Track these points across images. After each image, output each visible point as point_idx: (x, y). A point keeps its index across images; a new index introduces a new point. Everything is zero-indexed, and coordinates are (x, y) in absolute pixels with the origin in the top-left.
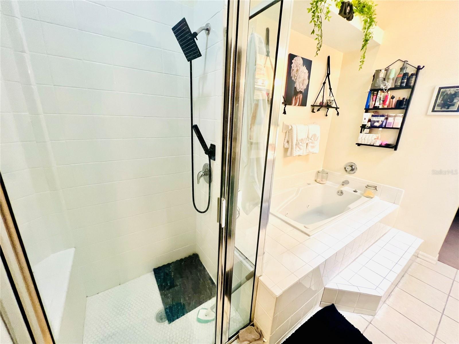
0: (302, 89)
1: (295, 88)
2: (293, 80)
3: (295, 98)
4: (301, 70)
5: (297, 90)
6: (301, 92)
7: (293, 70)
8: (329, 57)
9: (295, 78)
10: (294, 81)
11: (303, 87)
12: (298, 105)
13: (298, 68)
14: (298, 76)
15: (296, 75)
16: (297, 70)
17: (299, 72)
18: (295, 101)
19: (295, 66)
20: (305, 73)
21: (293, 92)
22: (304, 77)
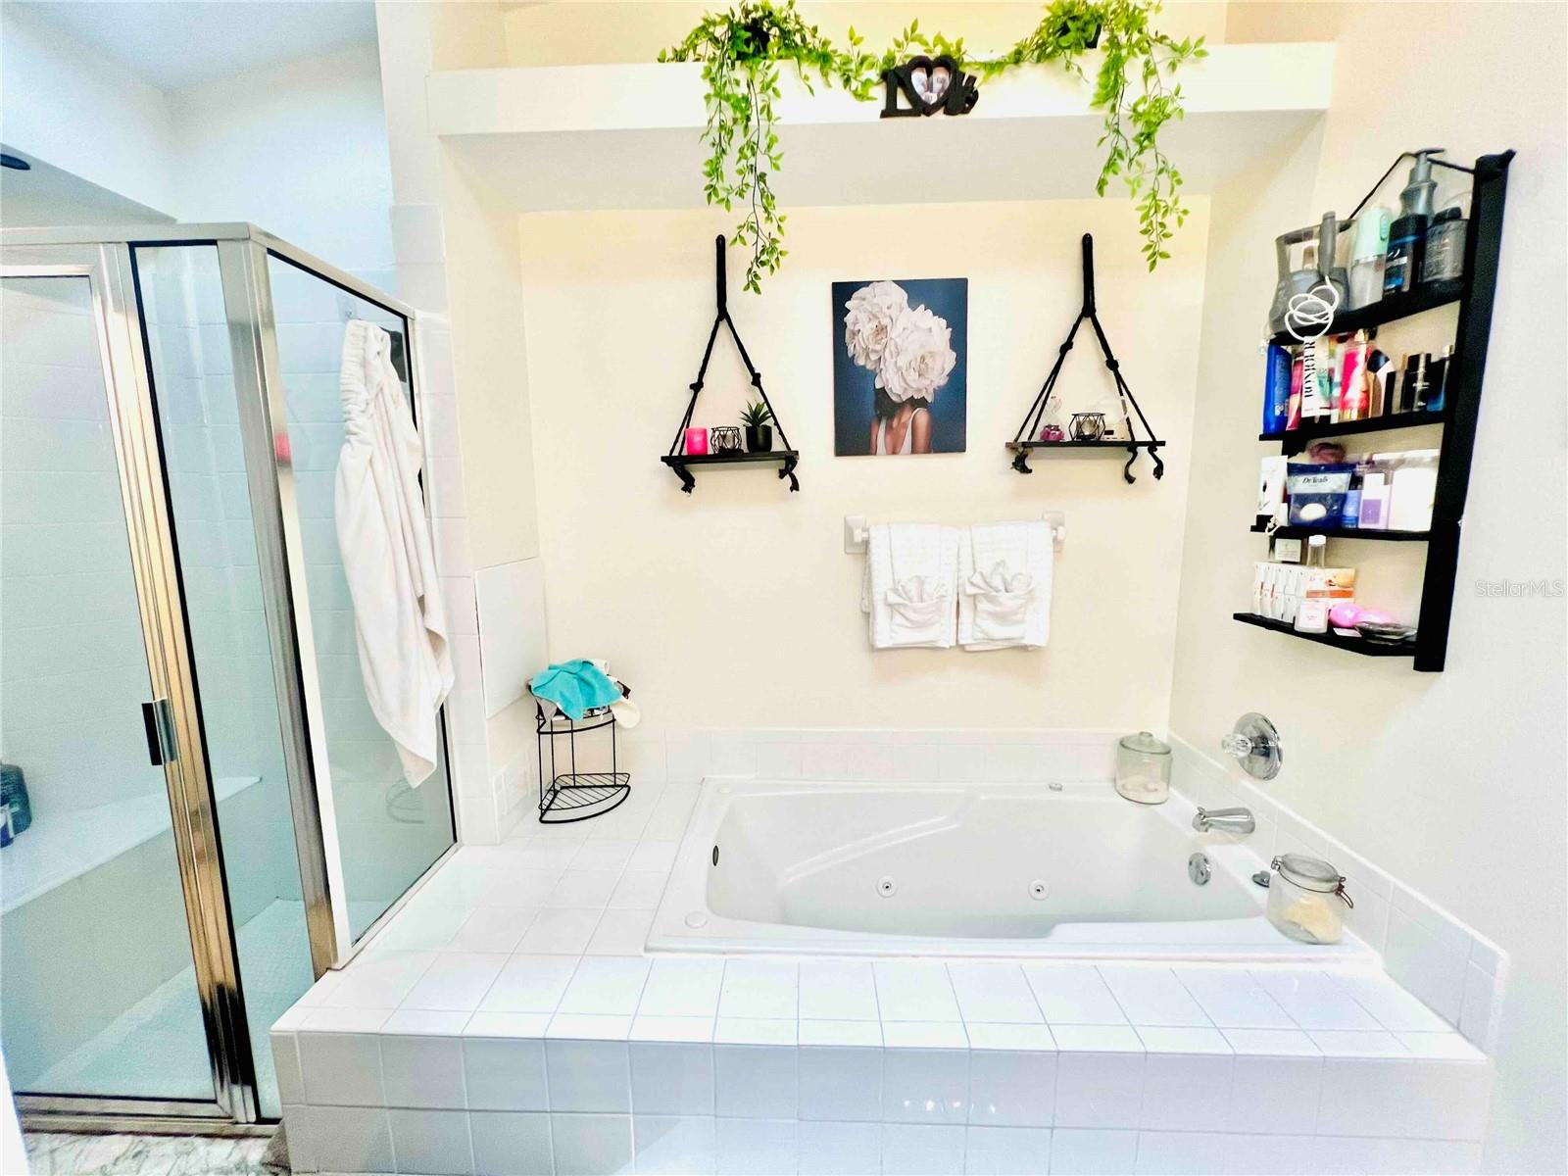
0: (919, 390)
1: (882, 392)
2: (864, 367)
3: (889, 428)
4: (900, 326)
5: (894, 398)
6: (915, 403)
7: (854, 334)
8: (1087, 242)
9: (874, 357)
10: (868, 367)
11: (928, 382)
12: (914, 451)
13: (885, 321)
14: (891, 347)
15: (878, 347)
16: (881, 330)
17: (893, 333)
18: (889, 437)
19: (863, 317)
20: (930, 329)
21: (871, 411)
22: (922, 346)
